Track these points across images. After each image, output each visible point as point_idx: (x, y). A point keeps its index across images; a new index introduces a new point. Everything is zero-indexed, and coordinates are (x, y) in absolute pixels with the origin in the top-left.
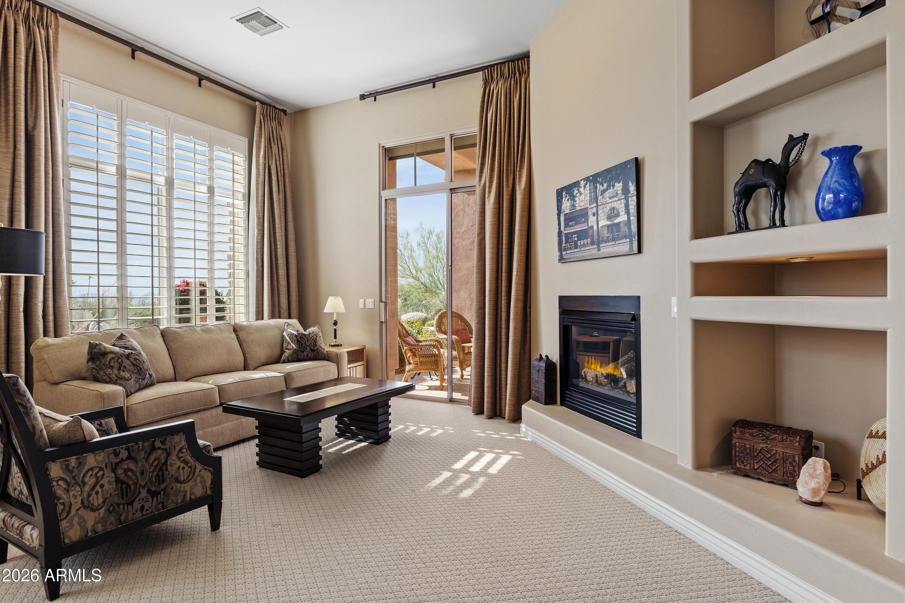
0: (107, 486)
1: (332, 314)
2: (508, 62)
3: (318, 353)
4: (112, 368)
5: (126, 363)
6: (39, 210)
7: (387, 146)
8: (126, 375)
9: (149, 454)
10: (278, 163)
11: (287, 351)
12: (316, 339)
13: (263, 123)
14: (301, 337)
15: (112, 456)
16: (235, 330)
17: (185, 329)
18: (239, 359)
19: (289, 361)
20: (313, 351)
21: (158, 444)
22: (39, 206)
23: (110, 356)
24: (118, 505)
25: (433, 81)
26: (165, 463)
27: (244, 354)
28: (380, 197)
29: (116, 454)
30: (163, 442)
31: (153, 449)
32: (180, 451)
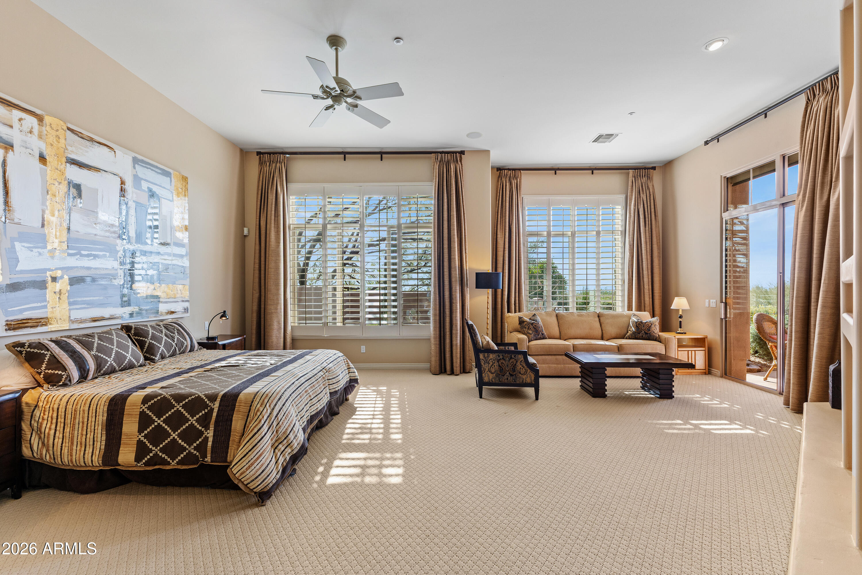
0: (496, 366)
1: (678, 310)
2: (830, 76)
3: (651, 335)
4: (526, 328)
5: (531, 327)
6: (513, 259)
7: (728, 176)
8: (531, 332)
9: (510, 359)
10: (646, 206)
11: (629, 332)
12: (651, 326)
13: (634, 183)
14: (639, 324)
15: (497, 356)
16: (599, 316)
17: (567, 314)
18: (598, 332)
19: (630, 338)
20: (646, 333)
21: (513, 356)
22: (513, 257)
23: (526, 323)
24: (499, 375)
25: (765, 113)
26: (516, 365)
27: (602, 330)
28: (722, 219)
29: (499, 356)
30: (515, 356)
31: (511, 358)
32: (521, 361)
